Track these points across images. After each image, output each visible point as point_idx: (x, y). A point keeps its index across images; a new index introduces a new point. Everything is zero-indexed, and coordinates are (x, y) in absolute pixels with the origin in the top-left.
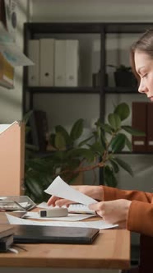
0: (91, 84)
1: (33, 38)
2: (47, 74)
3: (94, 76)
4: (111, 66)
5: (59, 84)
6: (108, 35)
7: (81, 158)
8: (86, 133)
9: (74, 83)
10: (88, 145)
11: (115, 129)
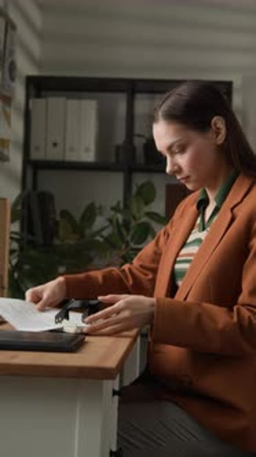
0: (113, 159)
1: (38, 96)
2: (55, 145)
3: (118, 148)
4: (139, 136)
5: (71, 157)
6: (138, 96)
7: (92, 254)
8: (100, 222)
9: (89, 157)
10: (102, 236)
11: (137, 216)
